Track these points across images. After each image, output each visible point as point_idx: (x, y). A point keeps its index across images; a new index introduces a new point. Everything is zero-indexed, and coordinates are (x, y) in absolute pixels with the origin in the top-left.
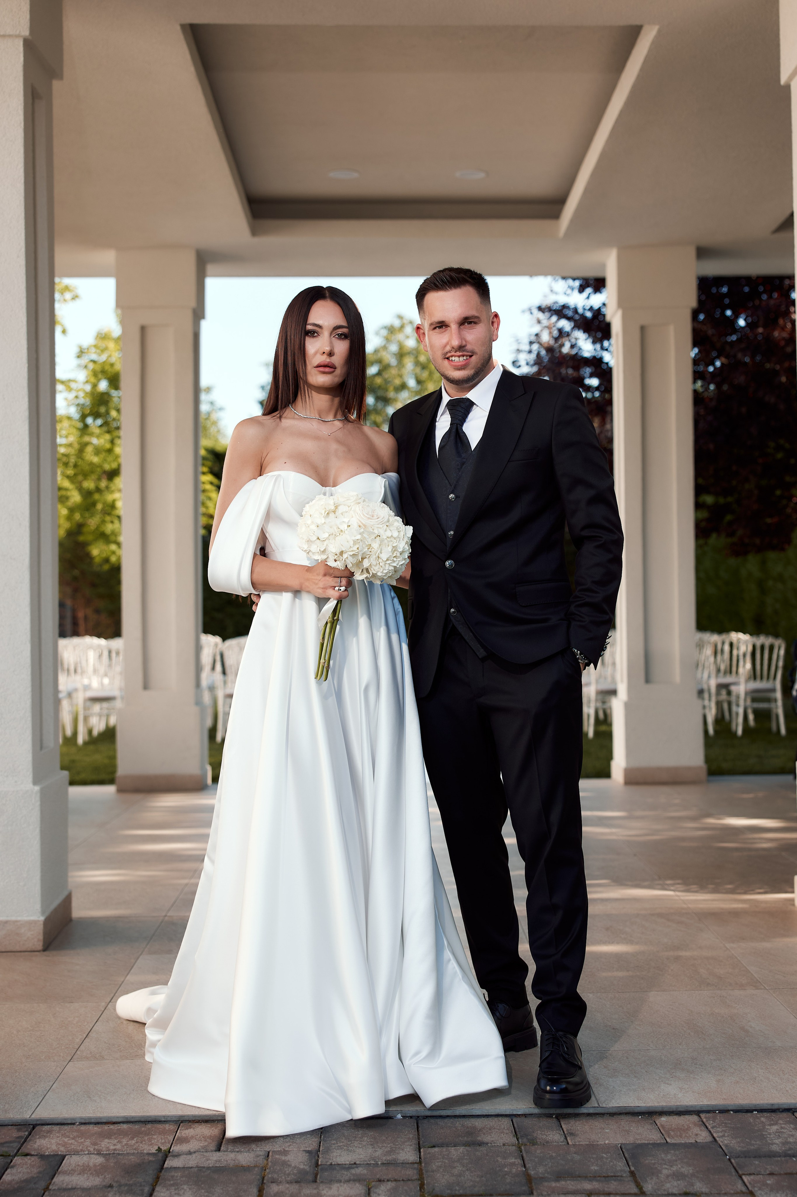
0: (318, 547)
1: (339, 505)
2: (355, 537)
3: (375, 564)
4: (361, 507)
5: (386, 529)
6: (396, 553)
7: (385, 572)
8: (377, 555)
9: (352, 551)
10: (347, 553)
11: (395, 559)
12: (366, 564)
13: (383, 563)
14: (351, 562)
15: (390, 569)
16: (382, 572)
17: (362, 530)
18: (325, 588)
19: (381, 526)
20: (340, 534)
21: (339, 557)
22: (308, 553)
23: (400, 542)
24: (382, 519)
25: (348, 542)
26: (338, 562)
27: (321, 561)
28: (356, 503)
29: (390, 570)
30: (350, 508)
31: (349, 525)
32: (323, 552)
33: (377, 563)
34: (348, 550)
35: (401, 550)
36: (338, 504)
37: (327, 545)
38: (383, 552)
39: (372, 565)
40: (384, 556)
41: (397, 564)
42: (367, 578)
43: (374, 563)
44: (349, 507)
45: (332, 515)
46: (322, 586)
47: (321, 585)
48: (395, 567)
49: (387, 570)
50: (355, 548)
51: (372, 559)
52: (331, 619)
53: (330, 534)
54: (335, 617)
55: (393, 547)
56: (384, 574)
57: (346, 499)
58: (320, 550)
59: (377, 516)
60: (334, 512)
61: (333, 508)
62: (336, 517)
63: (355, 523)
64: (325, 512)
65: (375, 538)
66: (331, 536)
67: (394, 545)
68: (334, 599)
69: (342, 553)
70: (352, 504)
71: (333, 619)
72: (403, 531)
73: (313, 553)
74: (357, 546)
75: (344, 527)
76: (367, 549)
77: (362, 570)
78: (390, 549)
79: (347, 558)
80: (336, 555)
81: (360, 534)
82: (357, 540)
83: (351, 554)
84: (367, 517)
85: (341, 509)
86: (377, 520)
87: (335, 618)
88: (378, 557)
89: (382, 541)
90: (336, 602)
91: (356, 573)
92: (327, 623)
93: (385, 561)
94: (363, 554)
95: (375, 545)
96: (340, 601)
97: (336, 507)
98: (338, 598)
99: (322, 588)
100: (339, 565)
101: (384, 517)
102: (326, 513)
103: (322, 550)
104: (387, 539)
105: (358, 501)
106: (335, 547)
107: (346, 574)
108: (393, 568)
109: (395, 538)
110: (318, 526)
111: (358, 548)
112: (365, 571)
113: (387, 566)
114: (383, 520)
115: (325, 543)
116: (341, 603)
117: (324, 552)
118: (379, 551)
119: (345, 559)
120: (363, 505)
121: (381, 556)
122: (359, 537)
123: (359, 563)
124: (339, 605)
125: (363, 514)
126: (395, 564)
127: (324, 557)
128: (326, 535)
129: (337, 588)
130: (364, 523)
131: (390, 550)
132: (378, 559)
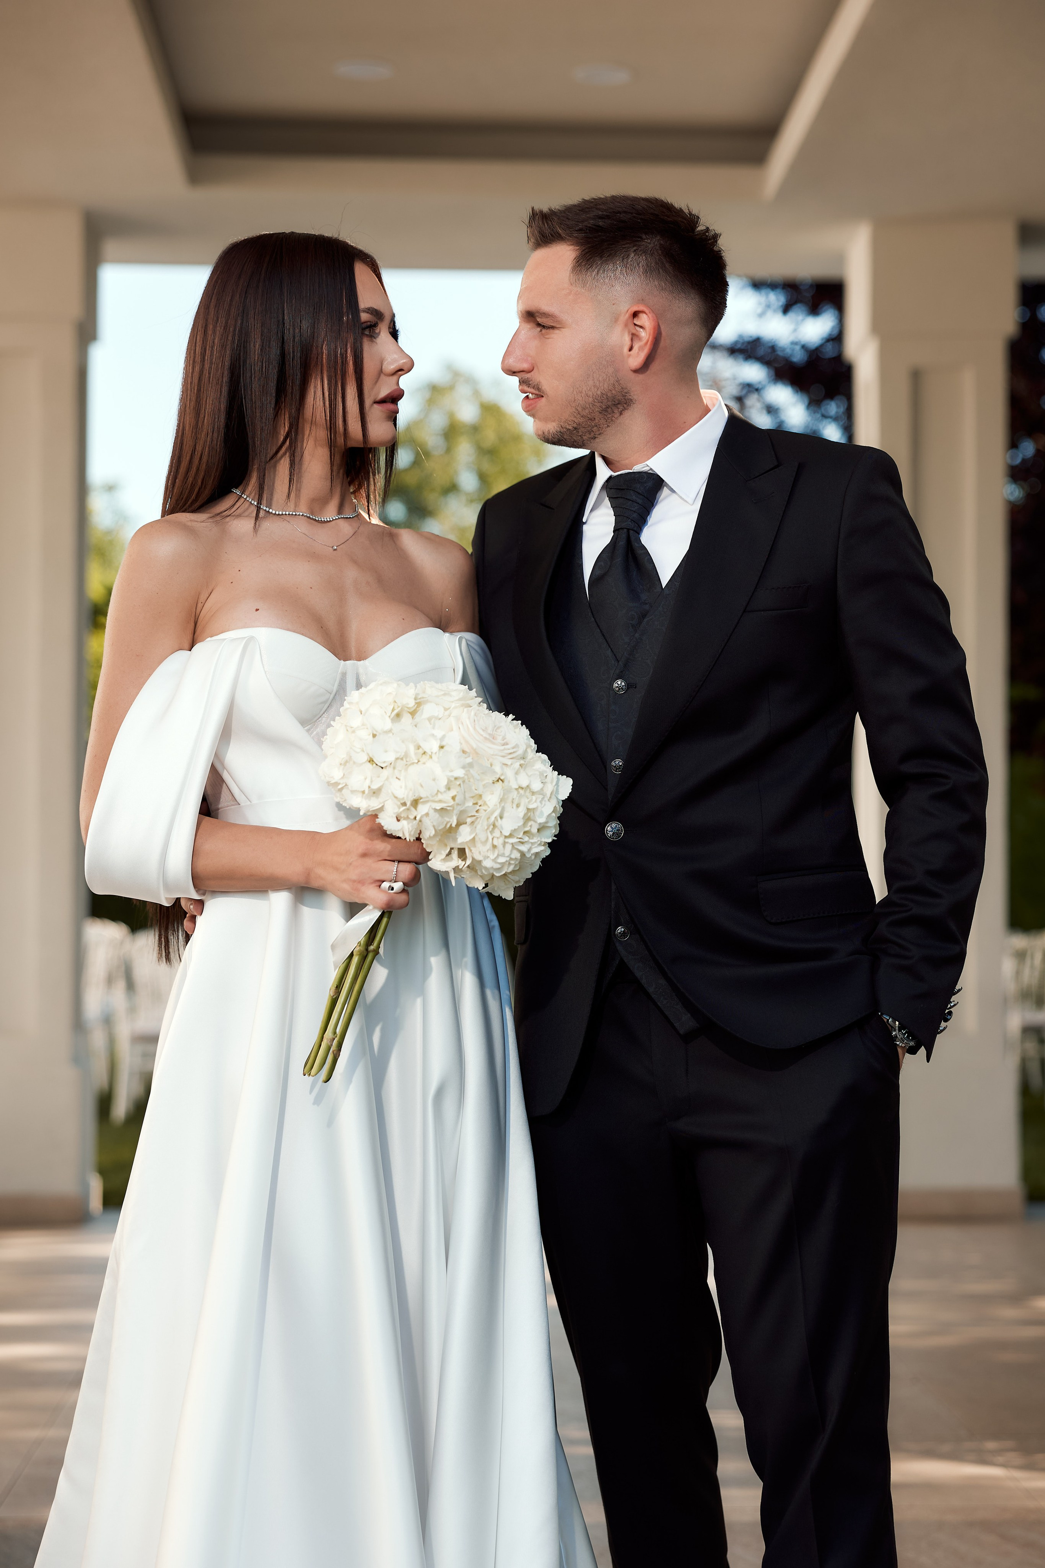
0: (366, 779)
1: (427, 702)
2: (451, 771)
3: (483, 839)
4: (473, 713)
5: (519, 769)
6: (531, 826)
7: (502, 860)
8: (492, 819)
9: (440, 801)
10: (428, 805)
11: (526, 839)
12: (464, 836)
13: (501, 840)
14: (434, 826)
15: (513, 856)
16: (494, 860)
17: (469, 760)
18: (361, 882)
19: (509, 762)
20: (419, 761)
21: (408, 809)
22: (341, 790)
23: (543, 802)
24: (513, 748)
25: (434, 780)
26: (404, 823)
27: (365, 814)
28: (462, 705)
29: (511, 859)
30: (447, 713)
31: (443, 743)
32: (374, 793)
33: (488, 838)
34: (432, 799)
35: (542, 820)
36: (422, 700)
37: (387, 779)
38: (506, 815)
39: (477, 839)
40: (508, 825)
41: (529, 850)
42: (456, 869)
43: (482, 836)
44: (446, 709)
45: (406, 719)
46: (354, 877)
47: (353, 874)
48: (523, 854)
49: (508, 857)
50: (447, 796)
51: (479, 827)
52: (362, 948)
53: (398, 756)
54: (371, 945)
55: (528, 809)
56: (498, 866)
57: (443, 693)
58: (369, 787)
59: (504, 739)
60: (413, 713)
61: (412, 703)
62: (416, 726)
63: (454, 744)
64: (393, 710)
65: (493, 783)
66: (399, 761)
67: (531, 807)
68: (375, 908)
69: (415, 803)
70: (453, 705)
71: (367, 950)
72: (552, 783)
73: (353, 792)
74: (453, 793)
75: (432, 746)
76: (470, 804)
77: (452, 849)
78: (521, 811)
79: (427, 814)
80: (404, 804)
81: (464, 767)
82: (456, 779)
83: (438, 808)
84: (482, 735)
85: (428, 710)
86: (503, 747)
87: (372, 948)
88: (494, 825)
89: (507, 791)
90: (377, 914)
91: (435, 857)
92: (352, 955)
93: (506, 837)
94: (462, 812)
95: (492, 799)
96: (387, 913)
97: (419, 704)
98: (384, 906)
99: (354, 881)
100: (405, 830)
101: (516, 746)
102: (395, 712)
103: (375, 786)
104: (520, 790)
105: (467, 702)
106: (406, 786)
107: (414, 853)
108: (518, 855)
109: (533, 793)
110: (374, 736)
111: (453, 798)
112: (455, 854)
113: (509, 847)
114: (514, 750)
115: (385, 773)
116: (389, 918)
117: (376, 793)
118: (497, 813)
119: (422, 817)
120: (478, 710)
121: (499, 822)
122: (460, 773)
123: (450, 832)
124: (385, 920)
125: (475, 729)
126: (524, 848)
127: (373, 804)
128: (390, 757)
129: (386, 885)
130: (475, 746)
131: (522, 815)
132: (493, 829)
